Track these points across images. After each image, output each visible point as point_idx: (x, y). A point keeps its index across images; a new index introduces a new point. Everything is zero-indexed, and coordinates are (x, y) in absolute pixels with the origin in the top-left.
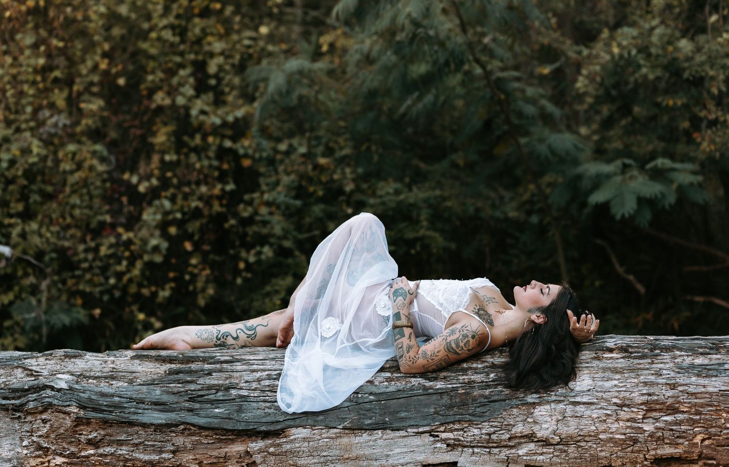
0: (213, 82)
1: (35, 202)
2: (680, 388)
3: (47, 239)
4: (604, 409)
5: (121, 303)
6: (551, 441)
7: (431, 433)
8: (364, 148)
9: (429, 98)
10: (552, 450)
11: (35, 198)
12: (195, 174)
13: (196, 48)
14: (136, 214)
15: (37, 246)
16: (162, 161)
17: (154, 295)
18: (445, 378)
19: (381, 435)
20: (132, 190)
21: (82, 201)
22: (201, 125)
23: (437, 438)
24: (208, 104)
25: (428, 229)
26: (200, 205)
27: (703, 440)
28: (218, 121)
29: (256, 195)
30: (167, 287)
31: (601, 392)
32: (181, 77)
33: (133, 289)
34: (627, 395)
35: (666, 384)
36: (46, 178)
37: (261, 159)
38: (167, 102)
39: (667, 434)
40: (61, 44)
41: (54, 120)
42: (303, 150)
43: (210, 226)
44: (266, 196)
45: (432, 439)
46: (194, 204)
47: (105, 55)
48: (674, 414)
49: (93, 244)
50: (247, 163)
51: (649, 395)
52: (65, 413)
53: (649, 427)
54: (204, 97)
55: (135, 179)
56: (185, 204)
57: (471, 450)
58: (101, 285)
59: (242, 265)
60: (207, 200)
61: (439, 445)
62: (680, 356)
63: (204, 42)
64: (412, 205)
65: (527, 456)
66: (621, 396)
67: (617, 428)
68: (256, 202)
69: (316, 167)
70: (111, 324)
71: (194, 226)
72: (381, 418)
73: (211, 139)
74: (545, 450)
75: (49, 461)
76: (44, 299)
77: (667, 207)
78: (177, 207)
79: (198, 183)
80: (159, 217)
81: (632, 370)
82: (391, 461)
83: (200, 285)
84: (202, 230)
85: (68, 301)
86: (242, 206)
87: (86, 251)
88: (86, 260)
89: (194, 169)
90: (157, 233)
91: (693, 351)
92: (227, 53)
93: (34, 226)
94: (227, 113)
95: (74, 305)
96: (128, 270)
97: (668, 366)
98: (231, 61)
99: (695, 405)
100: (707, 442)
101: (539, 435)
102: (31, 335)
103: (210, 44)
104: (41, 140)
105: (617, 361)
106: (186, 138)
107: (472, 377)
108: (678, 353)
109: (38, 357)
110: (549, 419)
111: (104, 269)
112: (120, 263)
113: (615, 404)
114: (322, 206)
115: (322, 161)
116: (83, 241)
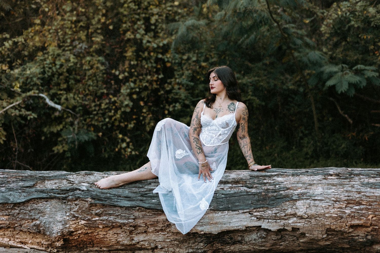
0: (153, 27)
1: (72, 84)
2: (362, 194)
3: (78, 101)
4: (328, 203)
5: (111, 130)
6: (304, 217)
7: (249, 213)
8: (222, 58)
9: (253, 36)
10: (304, 221)
11: (72, 82)
12: (145, 70)
13: (145, 11)
14: (118, 89)
15: (73, 104)
16: (130, 64)
17: (126, 126)
18: (256, 187)
19: (227, 213)
20: (116, 77)
21: (93, 83)
22: (148, 47)
23: (252, 215)
24: (151, 38)
25: (252, 96)
26: (147, 84)
27: (372, 217)
28: (155, 46)
29: (173, 80)
30: (132, 122)
31: (326, 195)
32: (139, 25)
33: (117, 123)
34: (338, 196)
35: (356, 191)
36: (77, 72)
37: (175, 63)
38: (132, 36)
39: (356, 214)
40: (83, 10)
41: (80, 46)
42: (194, 59)
43: (152, 94)
44: (177, 80)
45: (250, 215)
46: (144, 85)
47: (103, 15)
48: (359, 205)
49: (98, 103)
50: (169, 65)
51: (349, 196)
52: (85, 201)
53: (348, 211)
54: (149, 34)
55: (117, 73)
56: (140, 84)
57: (267, 220)
58: (102, 121)
59: (166, 112)
60: (151, 82)
61: (253, 218)
62: (363, 178)
63: (149, 8)
64: (244, 84)
65: (293, 223)
66: (336, 197)
67: (334, 212)
68: (173, 83)
69: (200, 67)
70: (106, 139)
71: (144, 94)
72: (227, 205)
73: (152, 54)
74: (301, 221)
75: (78, 222)
76: (76, 128)
77: (362, 87)
78: (136, 86)
79: (146, 75)
80: (128, 91)
81: (341, 185)
82: (231, 225)
83: (147, 121)
84: (148, 96)
85: (87, 129)
86: (166, 85)
87: (95, 106)
88: (95, 110)
89: (145, 68)
90: (128, 98)
91: (368, 176)
92: (159, 14)
93: (72, 95)
94: (160, 42)
95: (90, 131)
96: (115, 115)
97: (357, 183)
98: (161, 17)
99: (369, 201)
100: (374, 218)
101: (298, 214)
102: (70, 145)
103: (151, 9)
104: (74, 55)
105: (334, 180)
106: (141, 53)
107: (268, 187)
108: (362, 177)
109: (73, 175)
110: (303, 207)
111: (104, 114)
112: (111, 112)
113: (333, 201)
114: (203, 85)
115: (204, 64)
116: (94, 101)
